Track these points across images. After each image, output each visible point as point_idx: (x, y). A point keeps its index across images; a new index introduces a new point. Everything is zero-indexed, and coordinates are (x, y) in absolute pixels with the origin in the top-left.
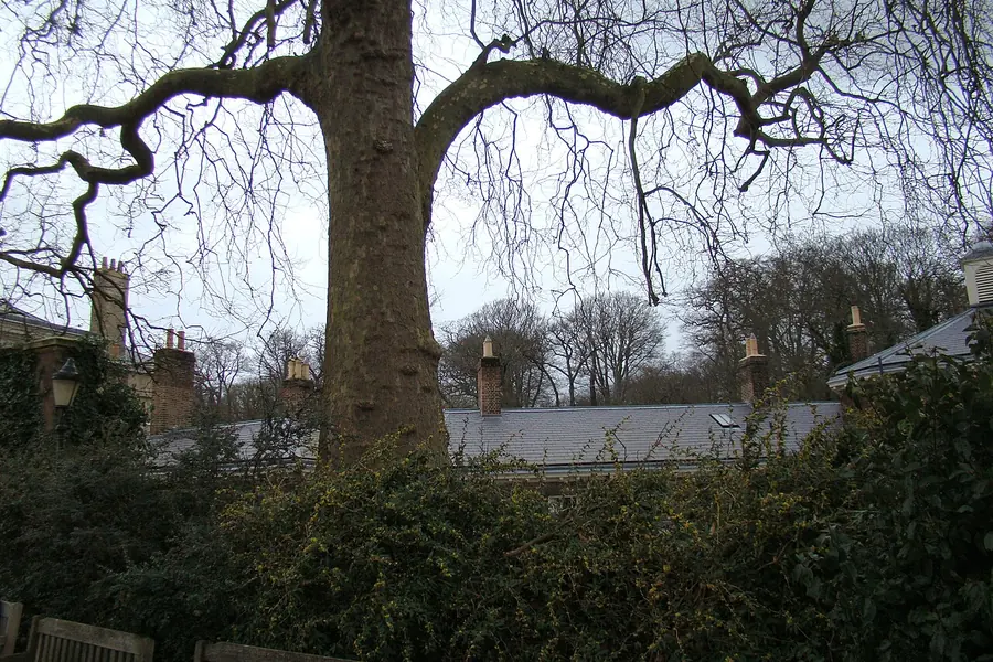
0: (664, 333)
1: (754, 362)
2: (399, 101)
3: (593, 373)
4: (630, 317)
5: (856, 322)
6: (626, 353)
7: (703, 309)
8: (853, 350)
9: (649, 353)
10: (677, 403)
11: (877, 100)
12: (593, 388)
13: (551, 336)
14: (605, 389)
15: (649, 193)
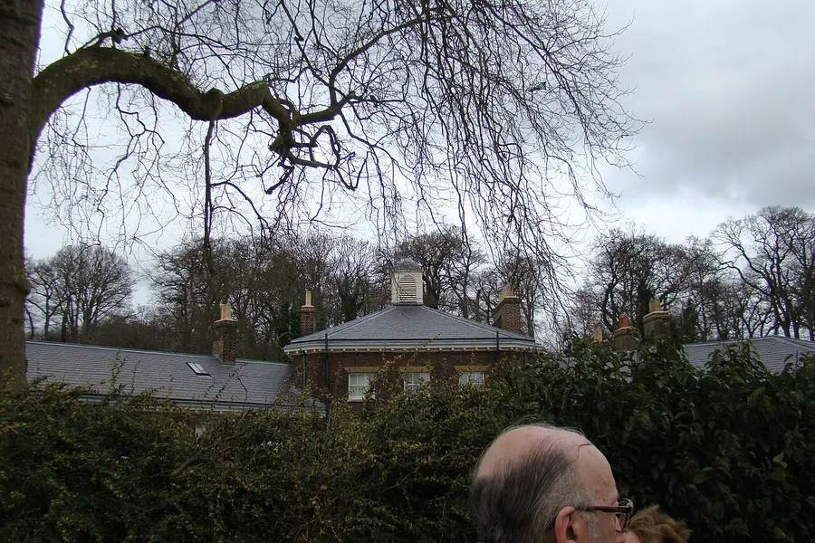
0: (133, 287)
1: (226, 325)
2: (25, 61)
3: (66, 313)
4: (106, 269)
5: (308, 304)
6: (98, 300)
7: (172, 273)
8: (303, 325)
9: (118, 303)
10: (141, 349)
11: (375, 146)
12: (64, 326)
13: (35, 276)
14: (74, 329)
15: (215, 185)
